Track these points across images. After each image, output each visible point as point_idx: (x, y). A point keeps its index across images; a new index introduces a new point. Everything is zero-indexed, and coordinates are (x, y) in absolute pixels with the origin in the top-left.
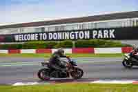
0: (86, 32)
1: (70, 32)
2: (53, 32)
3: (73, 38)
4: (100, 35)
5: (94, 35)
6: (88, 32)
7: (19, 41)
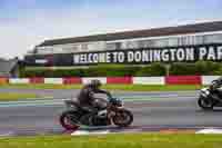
0: (187, 50)
1: (162, 49)
2: (134, 51)
3: (167, 59)
4: (211, 55)
5: (202, 55)
6: (192, 50)
7: (79, 65)
